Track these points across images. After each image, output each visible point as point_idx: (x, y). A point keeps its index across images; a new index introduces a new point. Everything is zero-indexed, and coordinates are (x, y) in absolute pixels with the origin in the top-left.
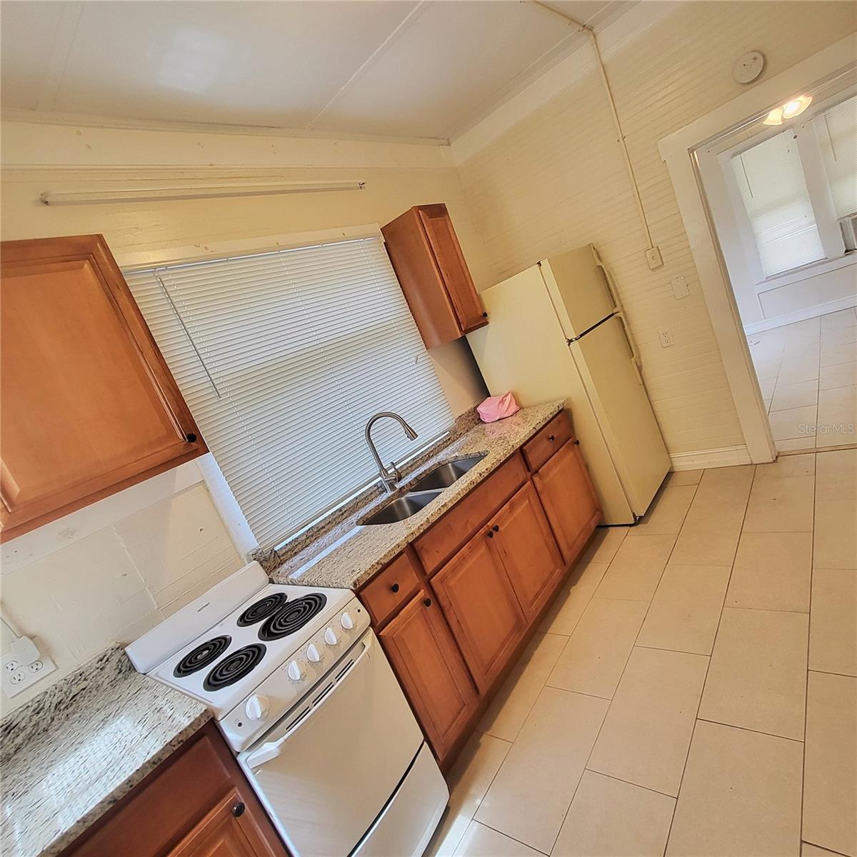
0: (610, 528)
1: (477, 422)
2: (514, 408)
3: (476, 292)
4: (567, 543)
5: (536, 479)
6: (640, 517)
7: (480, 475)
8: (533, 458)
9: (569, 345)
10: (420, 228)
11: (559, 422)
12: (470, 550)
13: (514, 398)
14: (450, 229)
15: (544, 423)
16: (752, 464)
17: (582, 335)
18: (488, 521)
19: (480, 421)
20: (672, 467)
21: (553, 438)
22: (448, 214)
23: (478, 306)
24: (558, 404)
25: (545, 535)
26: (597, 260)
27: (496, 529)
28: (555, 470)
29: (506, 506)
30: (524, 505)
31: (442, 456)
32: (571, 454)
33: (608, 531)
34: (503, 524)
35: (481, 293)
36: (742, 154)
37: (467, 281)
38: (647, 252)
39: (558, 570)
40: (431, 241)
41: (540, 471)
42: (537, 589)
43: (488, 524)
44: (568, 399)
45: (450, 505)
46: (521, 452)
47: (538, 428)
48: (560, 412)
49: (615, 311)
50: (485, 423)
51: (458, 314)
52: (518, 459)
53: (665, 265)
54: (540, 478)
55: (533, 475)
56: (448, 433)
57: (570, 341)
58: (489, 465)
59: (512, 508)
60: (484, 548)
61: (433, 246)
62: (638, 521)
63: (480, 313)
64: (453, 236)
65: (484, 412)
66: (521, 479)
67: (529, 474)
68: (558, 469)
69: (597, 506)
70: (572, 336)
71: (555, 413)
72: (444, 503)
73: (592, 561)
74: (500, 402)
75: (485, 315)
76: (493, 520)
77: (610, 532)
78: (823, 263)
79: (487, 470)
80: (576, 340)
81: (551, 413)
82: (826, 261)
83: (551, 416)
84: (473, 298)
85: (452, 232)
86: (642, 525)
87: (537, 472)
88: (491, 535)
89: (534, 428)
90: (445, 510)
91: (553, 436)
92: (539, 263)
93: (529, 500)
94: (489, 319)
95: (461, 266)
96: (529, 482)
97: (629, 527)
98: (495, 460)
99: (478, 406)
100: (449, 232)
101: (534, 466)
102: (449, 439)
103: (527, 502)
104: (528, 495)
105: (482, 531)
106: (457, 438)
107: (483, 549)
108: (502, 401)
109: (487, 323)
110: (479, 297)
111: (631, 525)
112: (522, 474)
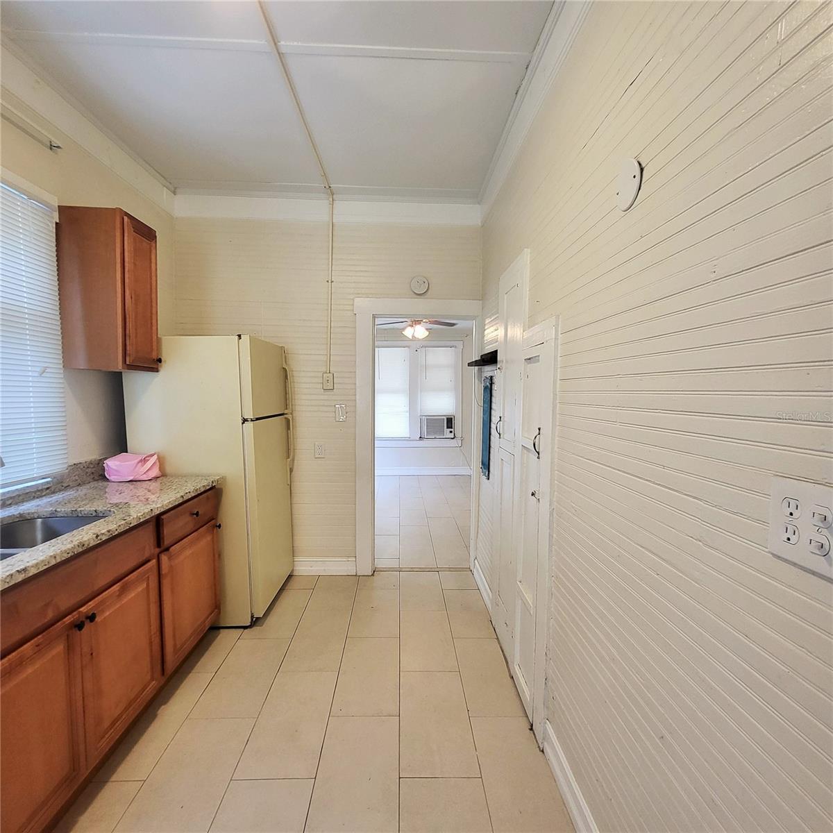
0: (222, 630)
1: (96, 478)
2: (155, 472)
3: (157, 334)
4: (175, 645)
5: (164, 558)
6: (257, 618)
7: (97, 536)
8: (169, 532)
9: (243, 423)
10: (118, 234)
11: (208, 498)
12: (37, 649)
13: (159, 461)
14: (153, 257)
15: (193, 495)
16: (356, 575)
17: (257, 419)
18: (82, 606)
19: (103, 478)
20: (293, 571)
21: (197, 514)
22: (156, 241)
23: (154, 347)
24: (212, 480)
25: (152, 633)
26: (284, 363)
27: (92, 618)
28: (188, 552)
29: (116, 587)
30: (140, 589)
31: (28, 507)
32: (209, 538)
33: (219, 633)
34: (103, 611)
35: (164, 338)
36: (380, 349)
37: (151, 317)
38: (325, 375)
39: (154, 682)
40: (126, 254)
41: (171, 549)
42: (118, 712)
43: (81, 609)
44: (224, 479)
45: (33, 572)
46: (157, 522)
47: (186, 498)
48: (212, 488)
49: (286, 412)
50: (108, 480)
51: (128, 344)
52: (151, 528)
53: (335, 390)
54: (170, 558)
55: (161, 552)
56: (49, 479)
57: (245, 420)
58: (113, 527)
59: (123, 591)
60: (62, 647)
61: (126, 259)
62: (255, 622)
63: (154, 356)
64: (153, 265)
65: (114, 468)
66: (147, 554)
67: (158, 550)
68: (191, 552)
69: (217, 604)
70: (249, 415)
71: (208, 488)
72: (22, 567)
73: (194, 671)
74: (141, 461)
75: (160, 360)
76: (91, 604)
77: (221, 635)
78: (407, 440)
79: (109, 531)
80: (252, 421)
81: (204, 486)
82: (409, 439)
83: (203, 490)
84: (152, 337)
85: (153, 261)
86: (258, 628)
87: (167, 549)
88: (80, 626)
89: (182, 497)
90: (20, 578)
91: (198, 512)
92: (239, 336)
93: (148, 585)
94: (161, 366)
95: (151, 299)
96: (154, 561)
97: (242, 630)
98: (123, 522)
99: (106, 459)
100: (150, 259)
101: (167, 542)
102: (48, 488)
103: (145, 585)
104: (148, 577)
105: (68, 620)
106: (60, 491)
107: (59, 648)
108: (144, 461)
109: (156, 370)
110: (159, 341)
111: (245, 628)
112: (149, 548)
